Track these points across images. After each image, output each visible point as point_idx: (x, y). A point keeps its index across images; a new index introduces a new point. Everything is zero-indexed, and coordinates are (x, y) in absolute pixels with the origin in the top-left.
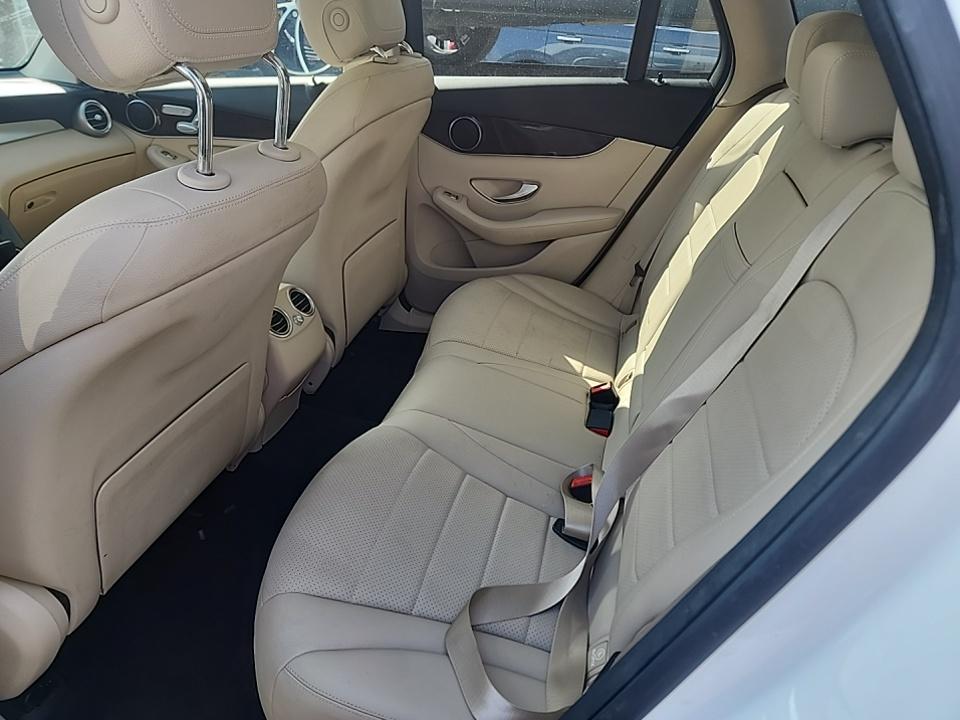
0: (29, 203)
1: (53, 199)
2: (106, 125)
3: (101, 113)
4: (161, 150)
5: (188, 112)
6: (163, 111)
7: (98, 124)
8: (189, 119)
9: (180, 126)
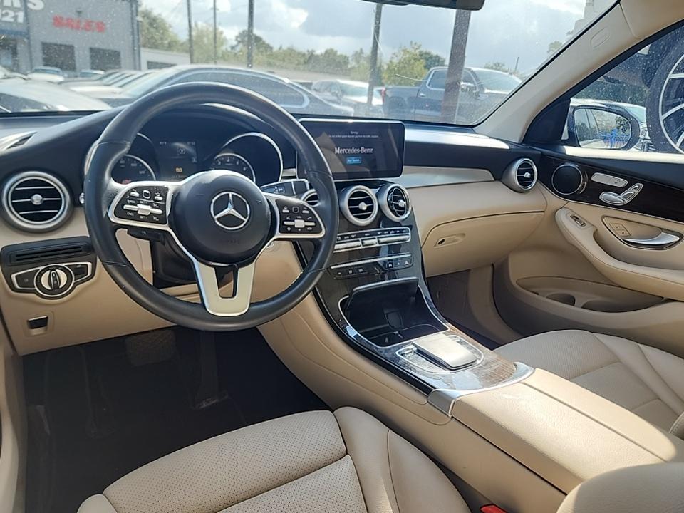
0: (441, 240)
1: (460, 239)
2: (531, 183)
3: (532, 172)
4: (571, 214)
5: (622, 182)
6: (593, 179)
7: (525, 182)
8: (618, 190)
9: (605, 196)
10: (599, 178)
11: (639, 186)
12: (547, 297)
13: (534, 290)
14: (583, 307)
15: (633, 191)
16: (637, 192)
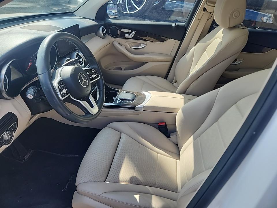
3: (105, 31)
4: (118, 43)
5: (130, 31)
6: (122, 30)
7: (104, 34)
8: (129, 34)
9: (126, 36)
10: (123, 30)
11: (134, 32)
12: (113, 70)
13: (108, 68)
14: (125, 70)
15: (133, 34)
16: (134, 34)
